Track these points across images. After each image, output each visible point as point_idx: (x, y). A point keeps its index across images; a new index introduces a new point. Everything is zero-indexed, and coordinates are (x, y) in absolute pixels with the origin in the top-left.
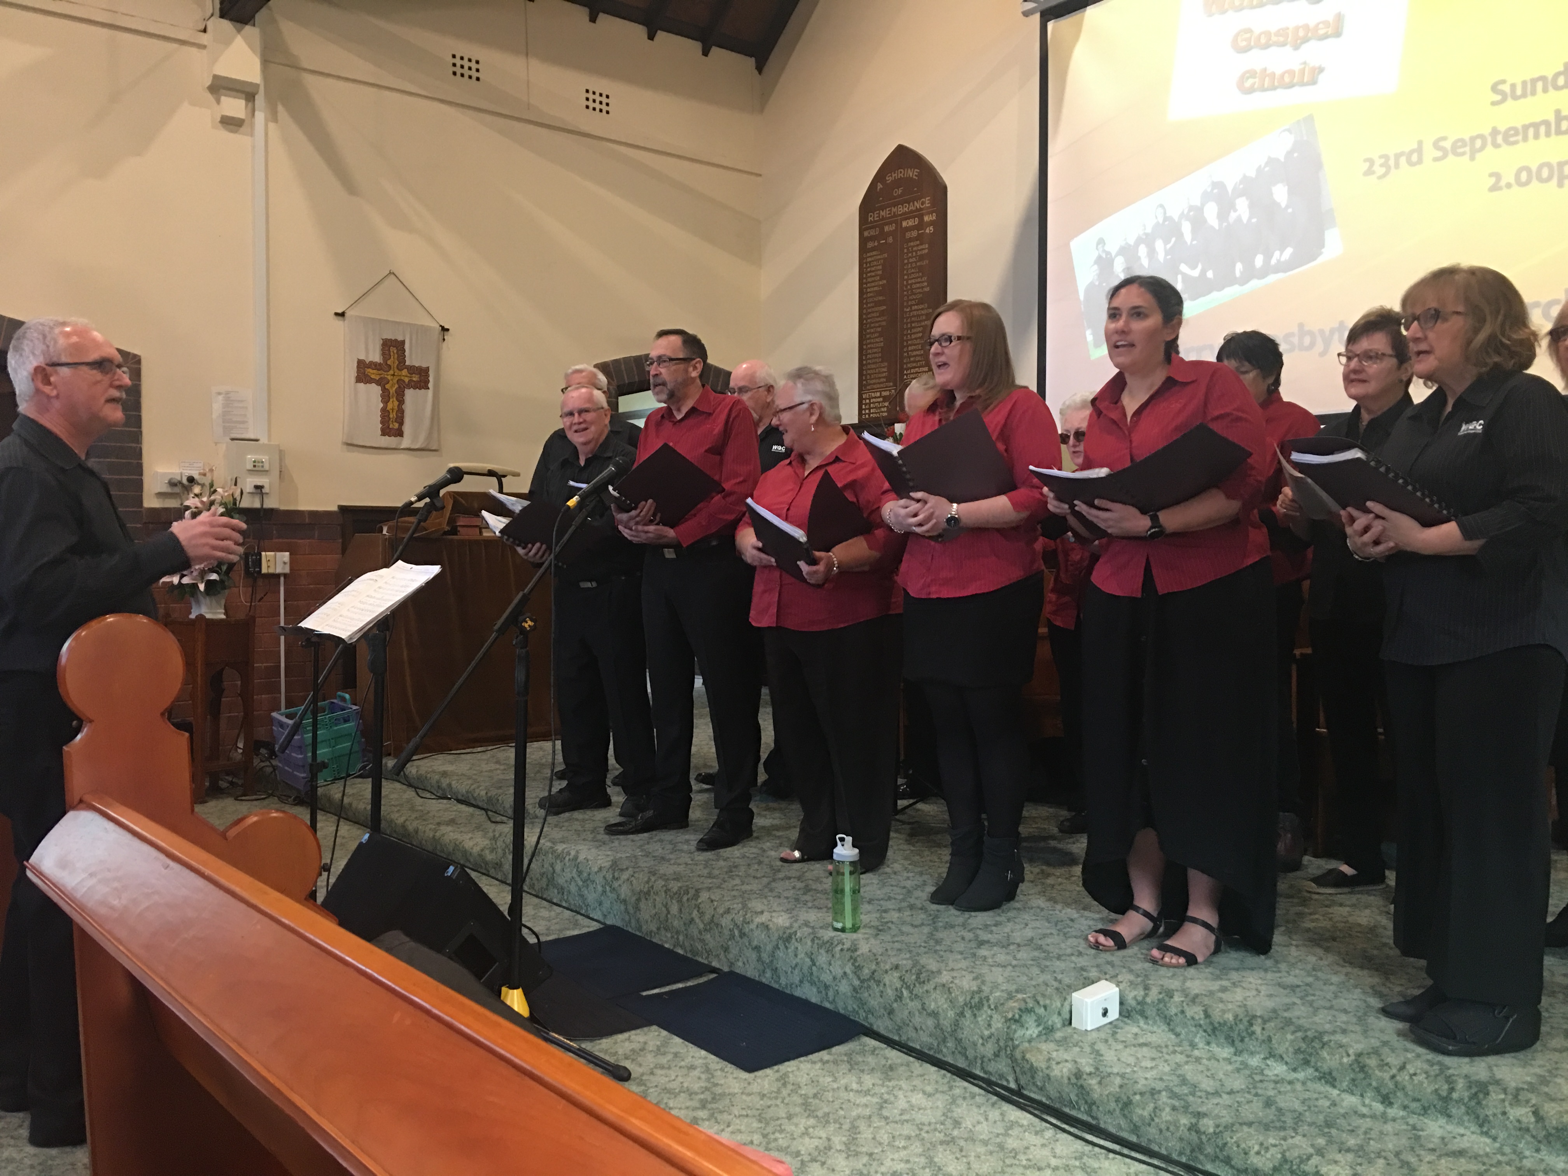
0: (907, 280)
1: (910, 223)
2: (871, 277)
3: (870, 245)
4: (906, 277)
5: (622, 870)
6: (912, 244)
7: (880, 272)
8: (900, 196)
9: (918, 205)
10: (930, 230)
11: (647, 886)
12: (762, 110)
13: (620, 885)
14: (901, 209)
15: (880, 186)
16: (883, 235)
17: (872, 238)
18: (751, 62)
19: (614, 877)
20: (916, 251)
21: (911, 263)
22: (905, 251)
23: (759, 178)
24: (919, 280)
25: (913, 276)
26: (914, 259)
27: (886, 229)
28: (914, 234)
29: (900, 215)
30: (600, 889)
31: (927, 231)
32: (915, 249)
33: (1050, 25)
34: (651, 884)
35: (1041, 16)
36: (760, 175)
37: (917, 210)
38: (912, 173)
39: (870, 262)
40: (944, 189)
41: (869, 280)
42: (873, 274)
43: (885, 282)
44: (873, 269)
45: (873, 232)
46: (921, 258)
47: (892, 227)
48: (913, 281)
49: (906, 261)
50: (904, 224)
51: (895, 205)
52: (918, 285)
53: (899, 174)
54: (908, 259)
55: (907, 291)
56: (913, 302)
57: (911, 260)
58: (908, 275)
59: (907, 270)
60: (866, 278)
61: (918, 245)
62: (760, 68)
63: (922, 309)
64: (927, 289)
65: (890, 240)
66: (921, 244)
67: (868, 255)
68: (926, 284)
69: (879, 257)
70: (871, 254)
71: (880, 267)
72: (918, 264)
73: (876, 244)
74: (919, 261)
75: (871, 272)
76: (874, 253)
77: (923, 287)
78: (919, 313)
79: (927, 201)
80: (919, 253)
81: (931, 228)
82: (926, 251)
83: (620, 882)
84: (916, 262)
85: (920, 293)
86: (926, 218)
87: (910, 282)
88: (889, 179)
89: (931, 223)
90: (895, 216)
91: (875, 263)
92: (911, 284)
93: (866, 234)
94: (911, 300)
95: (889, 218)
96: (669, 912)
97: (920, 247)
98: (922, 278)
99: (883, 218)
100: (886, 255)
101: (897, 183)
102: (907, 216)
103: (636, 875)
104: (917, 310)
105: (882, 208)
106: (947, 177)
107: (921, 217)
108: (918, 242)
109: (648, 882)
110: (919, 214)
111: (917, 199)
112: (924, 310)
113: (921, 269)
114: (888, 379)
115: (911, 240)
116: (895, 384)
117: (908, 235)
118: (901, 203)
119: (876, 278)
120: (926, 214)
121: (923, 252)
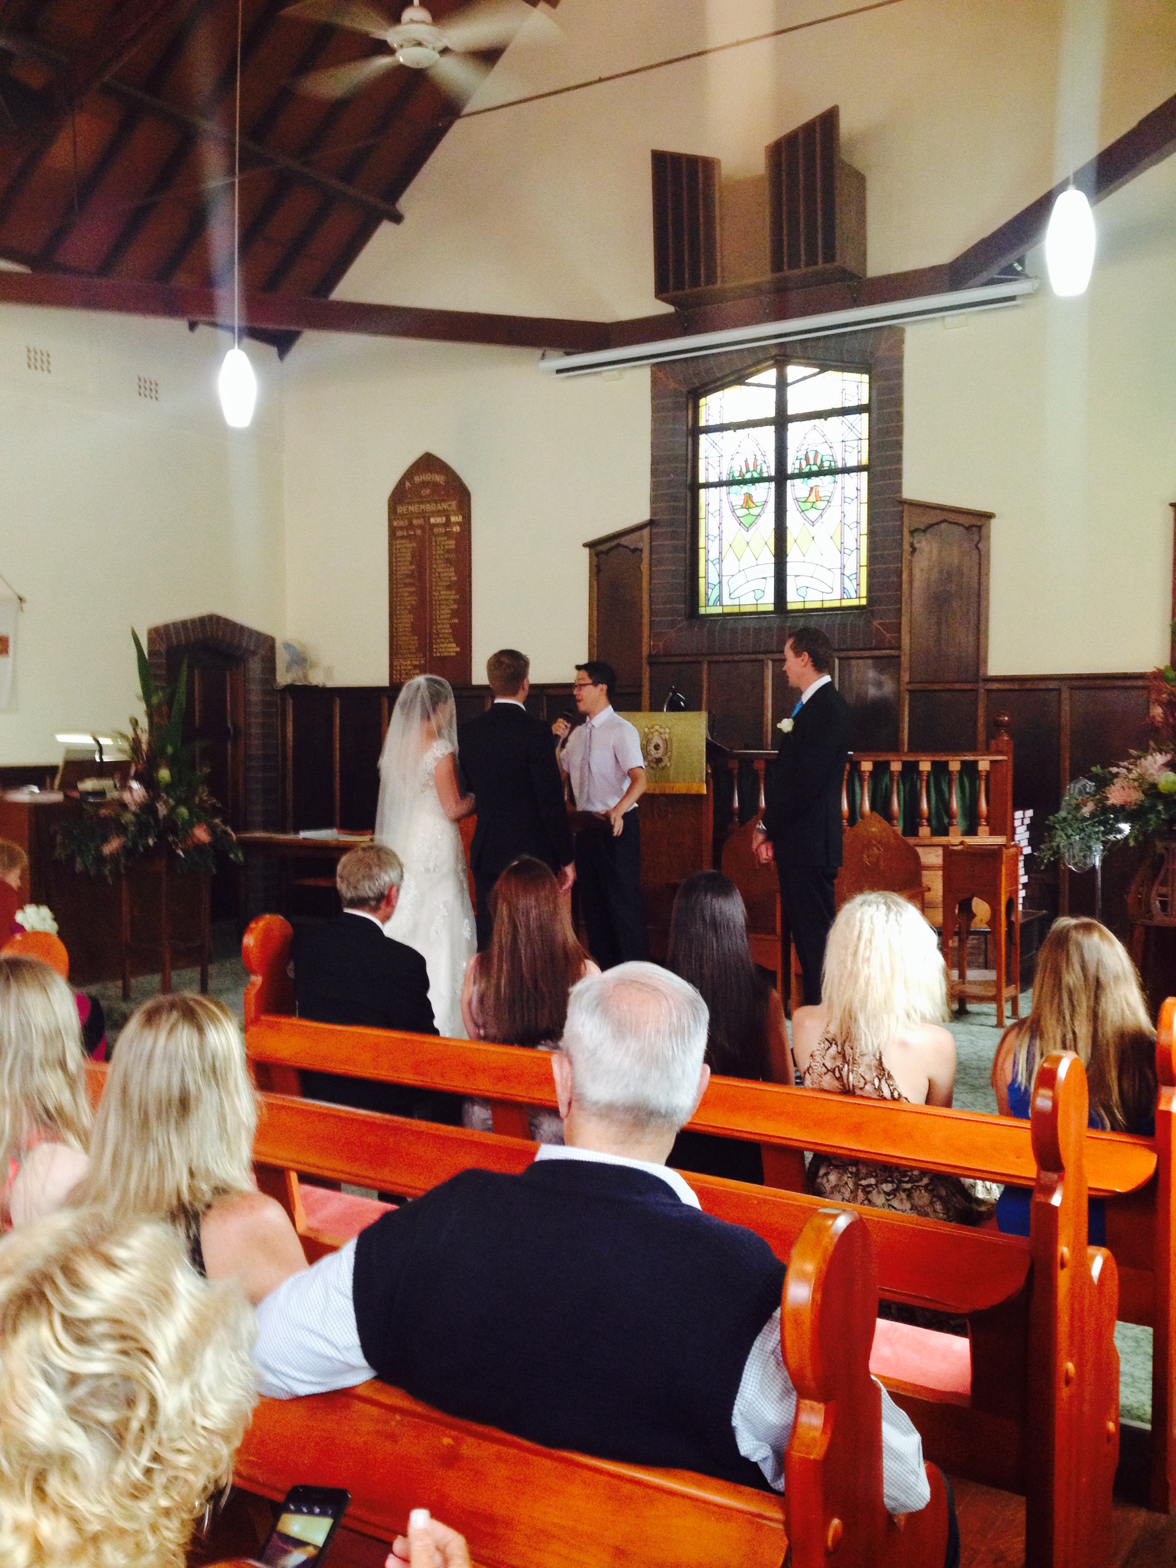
0: (436, 569)
1: (438, 520)
2: (400, 561)
3: (399, 533)
4: (434, 566)
6: (440, 538)
7: (410, 559)
8: (426, 497)
14: (429, 507)
15: (408, 484)
16: (411, 527)
18: (274, 350)
21: (440, 554)
22: (434, 543)
24: (447, 570)
25: (441, 565)
26: (442, 552)
27: (415, 522)
28: (442, 530)
29: (428, 512)
31: (454, 529)
32: (443, 543)
37: (444, 510)
38: (439, 479)
39: (399, 549)
41: (399, 564)
42: (402, 559)
43: (414, 567)
44: (402, 555)
45: (401, 523)
46: (449, 551)
47: (420, 521)
48: (441, 570)
49: (434, 553)
50: (432, 520)
51: (422, 502)
52: (446, 574)
53: (427, 477)
54: (436, 551)
55: (436, 578)
56: (442, 588)
58: (436, 564)
59: (436, 560)
60: (395, 562)
61: (445, 540)
62: (282, 357)
64: (455, 579)
65: (419, 532)
66: (448, 540)
67: (398, 542)
68: (451, 573)
69: (408, 545)
70: (401, 542)
71: (410, 554)
72: (446, 556)
73: (405, 534)
74: (447, 553)
75: (399, 557)
76: (404, 541)
77: (450, 576)
79: (454, 504)
80: (447, 547)
81: (458, 528)
82: (453, 546)
84: (443, 555)
85: (447, 581)
86: (453, 519)
87: (438, 571)
88: (417, 479)
89: (458, 523)
90: (423, 512)
91: (404, 550)
93: (395, 523)
95: (417, 513)
98: (449, 568)
99: (412, 513)
100: (415, 545)
101: (424, 484)
102: (435, 514)
104: (446, 595)
105: (410, 503)
106: (470, 483)
107: (448, 517)
110: (446, 514)
111: (444, 501)
112: (453, 595)
113: (448, 561)
114: (418, 650)
115: (439, 535)
116: (425, 655)
117: (436, 530)
118: (429, 502)
119: (405, 563)
120: (453, 515)
121: (450, 547)
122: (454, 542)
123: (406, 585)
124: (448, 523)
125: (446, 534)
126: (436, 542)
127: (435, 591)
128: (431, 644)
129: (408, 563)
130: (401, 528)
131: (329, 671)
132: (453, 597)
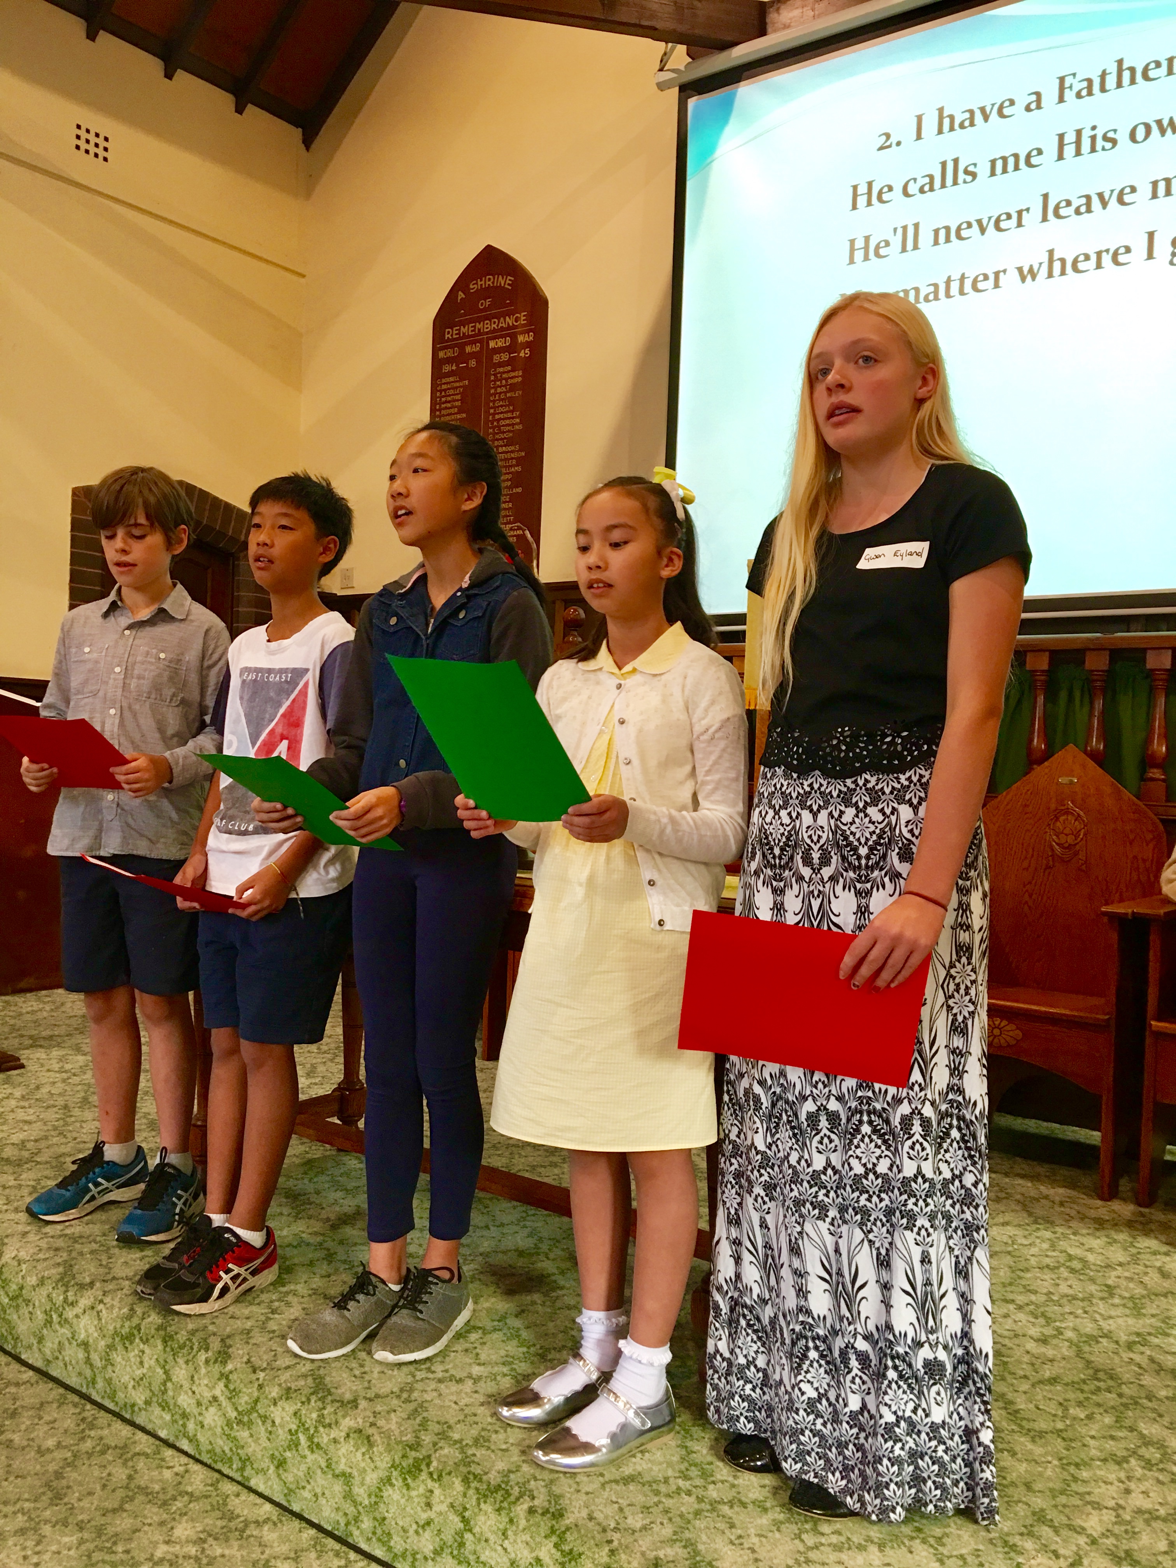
0: (494, 414)
1: (500, 343)
2: (446, 408)
3: (447, 368)
4: (492, 411)
5: (82, 1286)
6: (501, 370)
7: (458, 404)
8: (485, 310)
9: (510, 321)
10: (524, 353)
11: (127, 1324)
12: (308, 193)
13: (77, 1316)
14: (487, 326)
15: (461, 295)
16: (463, 357)
17: (448, 361)
18: (296, 134)
19: (66, 1300)
20: (506, 379)
21: (500, 393)
22: (492, 378)
23: (302, 280)
24: (509, 415)
25: (501, 410)
26: (504, 389)
27: (468, 349)
28: (505, 357)
29: (487, 333)
30: (40, 1316)
31: (522, 354)
32: (504, 376)
33: (692, 103)
34: (135, 1321)
35: (680, 91)
36: (304, 276)
37: (509, 328)
38: (505, 281)
39: (445, 390)
40: (546, 302)
41: (443, 412)
42: (449, 405)
43: (464, 415)
44: (449, 399)
45: (450, 353)
46: (513, 388)
47: (476, 348)
48: (501, 416)
49: (492, 391)
50: (492, 344)
51: (479, 320)
52: (507, 422)
53: (488, 281)
54: (495, 388)
55: (493, 428)
56: (501, 443)
57: (499, 390)
58: (494, 408)
59: (494, 401)
60: (440, 410)
61: (509, 372)
62: (308, 142)
63: (512, 452)
64: (520, 427)
65: (473, 363)
66: (513, 371)
67: (444, 381)
68: (518, 420)
69: (457, 384)
70: (447, 380)
71: (459, 397)
72: (508, 395)
73: (454, 368)
74: (510, 391)
75: (446, 402)
76: (452, 379)
77: (513, 425)
78: (508, 456)
79: (522, 317)
80: (510, 381)
81: (527, 351)
82: (520, 379)
83: (78, 1310)
84: (505, 393)
85: (509, 431)
86: (521, 339)
87: (497, 417)
88: (473, 287)
89: (528, 345)
90: (480, 333)
91: (451, 392)
92: (498, 420)
93: (441, 354)
94: (497, 440)
95: (472, 336)
96: (169, 1379)
97: (513, 374)
98: (512, 412)
99: (465, 336)
100: (467, 382)
101: (485, 292)
102: (496, 334)
103: (107, 1300)
104: (507, 452)
105: (463, 324)
106: (548, 286)
107: (513, 337)
108: (509, 368)
109: (129, 1318)
110: (510, 332)
111: (509, 314)
112: (515, 452)
113: (512, 401)
115: (500, 364)
117: (496, 358)
118: (489, 318)
119: (452, 411)
120: (521, 333)
121: (515, 380)
122: (521, 373)
124: (513, 346)
125: (511, 361)
126: (496, 375)
129: (456, 410)
130: (450, 360)
132: (517, 455)
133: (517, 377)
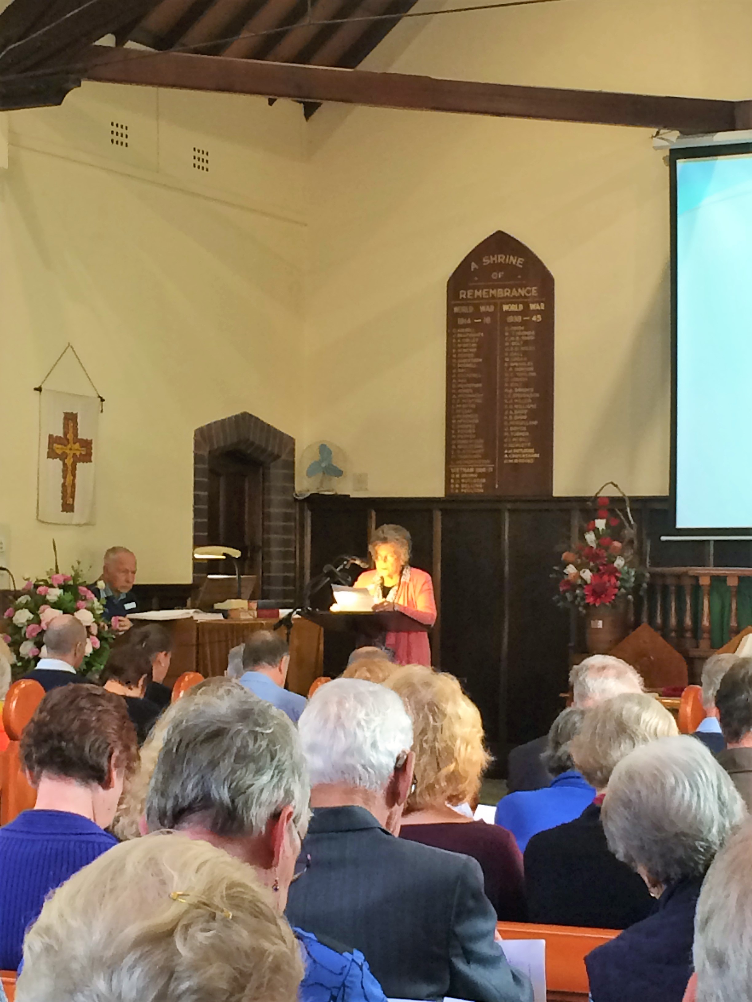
0: (508, 362)
1: (514, 308)
2: (462, 353)
3: (461, 321)
4: (507, 359)
6: (515, 328)
7: (474, 350)
8: (498, 280)
9: (522, 292)
10: (537, 318)
14: (501, 293)
15: (474, 266)
16: (477, 314)
20: (520, 336)
21: (514, 346)
22: (507, 334)
24: (523, 364)
25: (516, 359)
26: (517, 343)
27: (483, 309)
28: (519, 319)
29: (500, 298)
31: (534, 319)
32: (519, 333)
35: (671, 154)
37: (521, 297)
38: (517, 261)
39: (461, 338)
41: (460, 355)
42: (465, 350)
43: (480, 360)
44: (465, 345)
45: (464, 310)
46: (526, 343)
47: (491, 309)
48: (516, 364)
49: (507, 344)
50: (506, 308)
51: (494, 287)
52: (522, 369)
53: (501, 258)
54: (510, 342)
55: (509, 373)
56: (516, 385)
58: (509, 357)
59: (509, 352)
60: (456, 354)
61: (522, 331)
63: (527, 393)
64: (534, 374)
65: (488, 320)
66: (526, 330)
67: (459, 331)
68: (531, 369)
69: (473, 335)
70: (463, 330)
71: (474, 345)
72: (523, 348)
73: (469, 322)
74: (524, 346)
75: (461, 347)
76: (468, 330)
77: (528, 372)
78: (523, 395)
79: (532, 290)
80: (522, 338)
81: (539, 316)
82: (532, 338)
84: (519, 347)
85: (524, 377)
86: (533, 307)
87: (512, 364)
88: (486, 261)
89: (539, 312)
90: (493, 298)
91: (467, 340)
92: (514, 367)
93: (456, 310)
94: (513, 382)
95: (487, 299)
97: (525, 333)
98: (527, 362)
99: (479, 298)
100: (482, 334)
101: (496, 266)
102: (509, 300)
104: (522, 393)
105: (477, 288)
106: (554, 268)
107: (526, 304)
108: (523, 328)
110: (525, 301)
111: (522, 286)
112: (530, 393)
113: (525, 353)
114: (485, 456)
115: (514, 324)
116: (493, 462)
117: (510, 319)
118: (503, 287)
119: (469, 355)
120: (533, 303)
121: (528, 338)
122: (533, 333)
123: (469, 381)
124: (526, 312)
125: (523, 323)
126: (510, 332)
127: (509, 388)
128: (502, 449)
129: (472, 355)
130: (464, 315)
131: (361, 480)
132: (531, 395)
133: (530, 335)
